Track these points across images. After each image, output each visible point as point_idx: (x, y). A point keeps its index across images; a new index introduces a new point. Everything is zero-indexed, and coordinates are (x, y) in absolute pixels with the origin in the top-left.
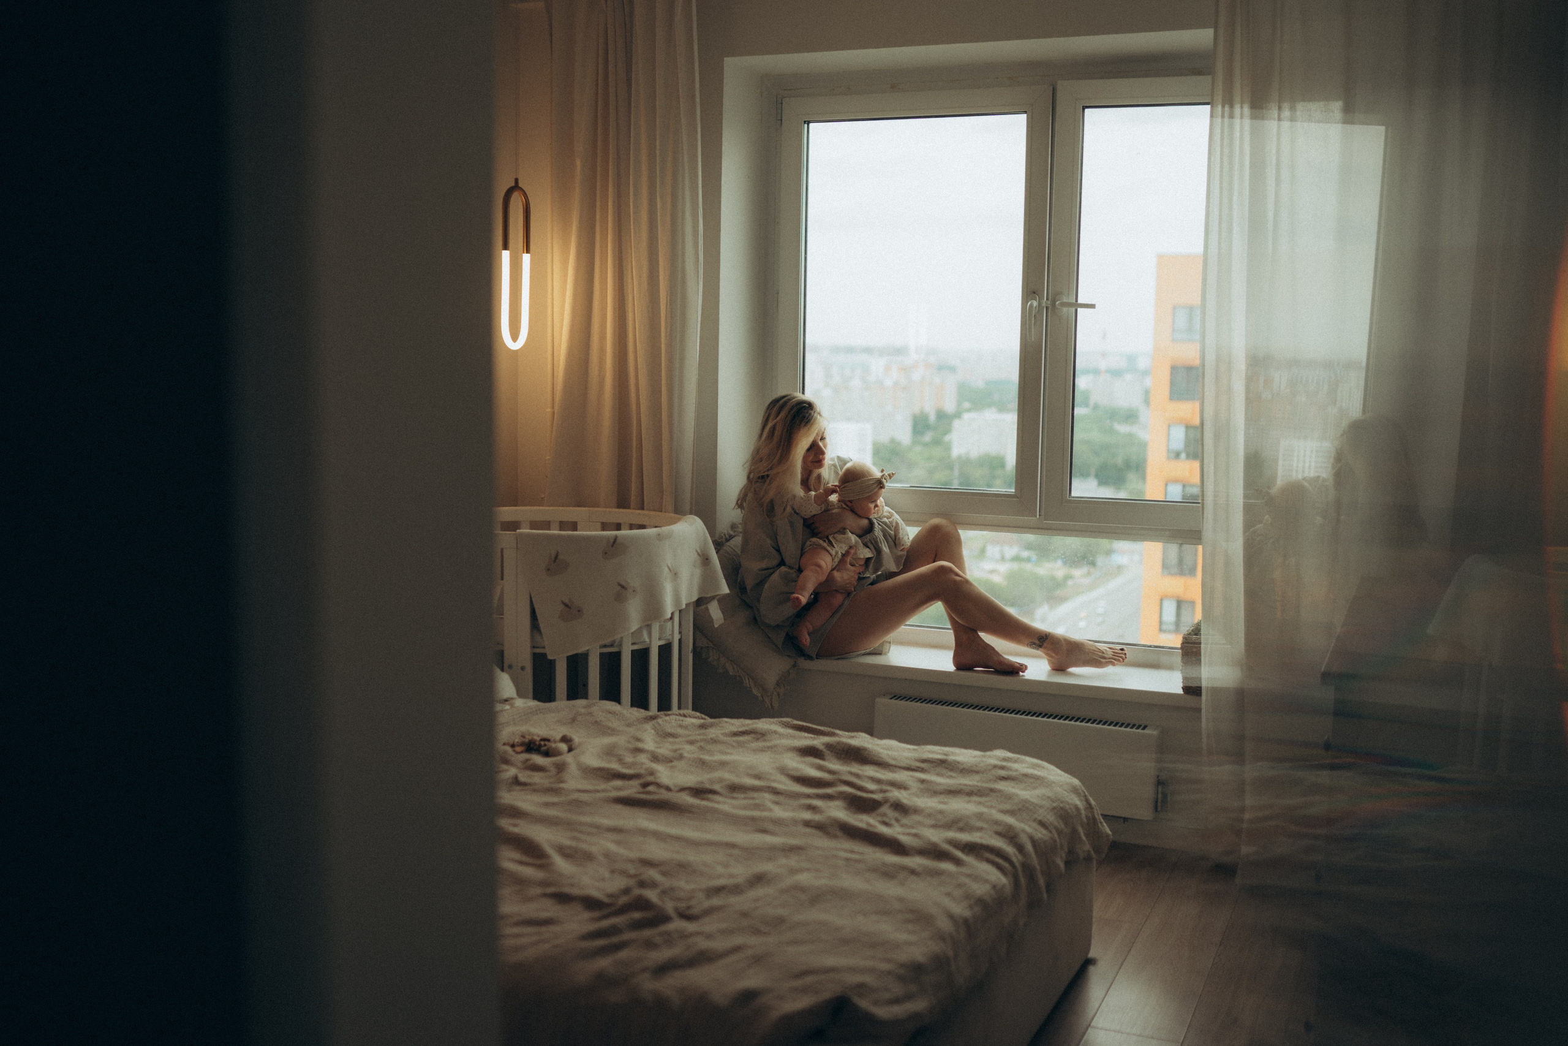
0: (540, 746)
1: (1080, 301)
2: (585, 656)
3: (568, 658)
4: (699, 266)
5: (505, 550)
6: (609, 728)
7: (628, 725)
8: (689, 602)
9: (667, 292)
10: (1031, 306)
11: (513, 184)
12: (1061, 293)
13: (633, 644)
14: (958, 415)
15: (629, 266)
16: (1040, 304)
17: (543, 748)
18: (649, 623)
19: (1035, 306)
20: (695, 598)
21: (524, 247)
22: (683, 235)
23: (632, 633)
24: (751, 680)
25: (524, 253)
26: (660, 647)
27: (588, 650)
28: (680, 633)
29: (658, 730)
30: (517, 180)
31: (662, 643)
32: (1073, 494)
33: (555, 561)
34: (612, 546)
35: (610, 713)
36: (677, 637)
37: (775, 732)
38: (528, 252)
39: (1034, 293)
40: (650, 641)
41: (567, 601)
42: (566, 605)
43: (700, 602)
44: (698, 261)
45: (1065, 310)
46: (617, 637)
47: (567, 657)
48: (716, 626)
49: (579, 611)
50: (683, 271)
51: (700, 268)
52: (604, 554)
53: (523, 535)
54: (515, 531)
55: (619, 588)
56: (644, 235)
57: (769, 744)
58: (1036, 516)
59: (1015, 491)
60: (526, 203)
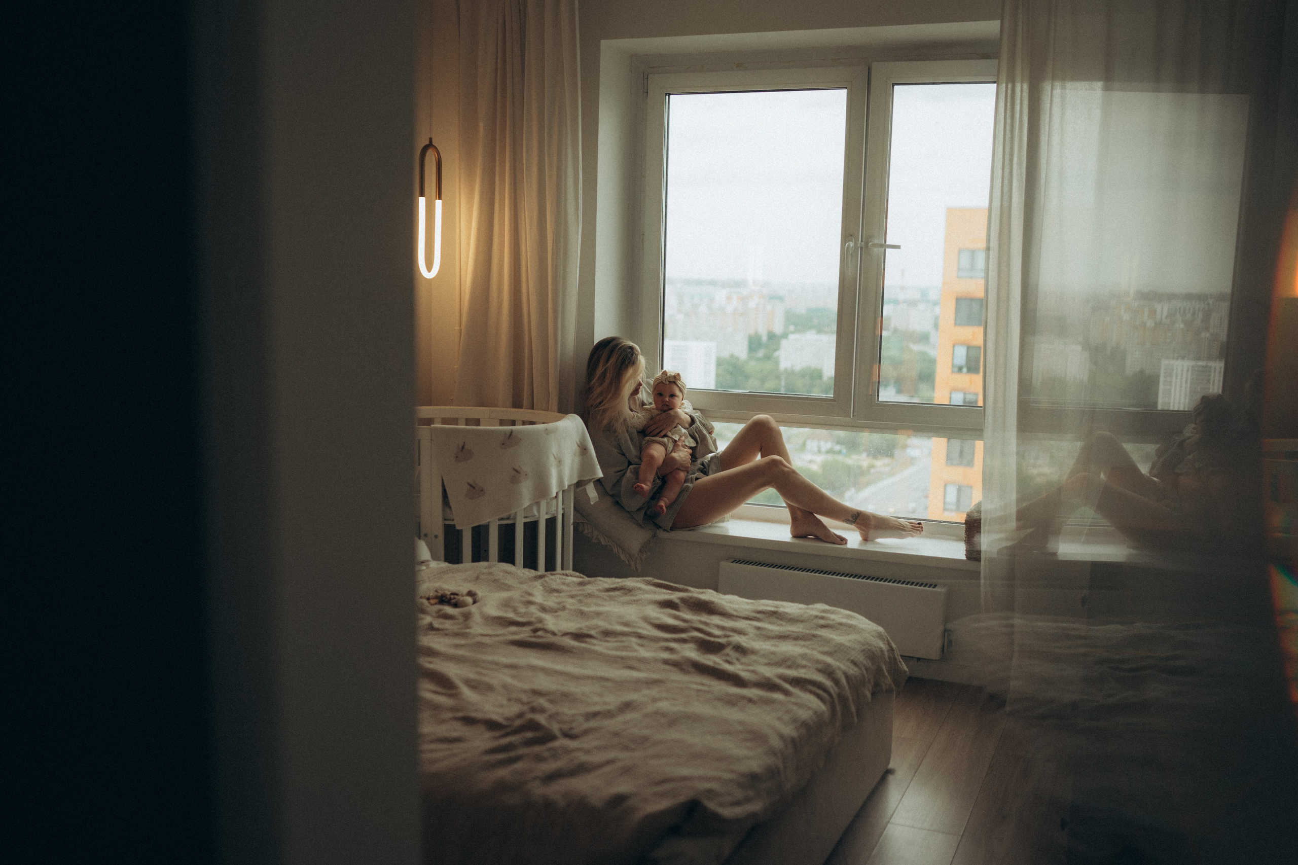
0: (451, 598)
1: (888, 243)
2: (486, 527)
3: (473, 529)
4: (579, 211)
5: (422, 441)
7: (521, 582)
8: (570, 483)
9: (553, 233)
10: (848, 246)
11: (427, 142)
12: (874, 235)
13: (526, 517)
14: (785, 336)
15: (523, 212)
16: (855, 245)
17: (453, 600)
18: (538, 500)
19: (851, 246)
20: (575, 481)
21: (436, 194)
22: (566, 185)
23: (525, 508)
24: (619, 548)
25: (436, 199)
27: (489, 522)
28: (563, 508)
29: (545, 586)
30: (431, 139)
31: (548, 516)
32: (880, 399)
33: (462, 451)
34: (509, 438)
35: (506, 572)
36: (560, 512)
37: (640, 589)
38: (440, 198)
39: (851, 236)
40: (539, 515)
41: (472, 483)
42: (471, 485)
43: (579, 484)
44: (578, 208)
45: (876, 250)
46: (513, 512)
47: (472, 527)
48: (592, 503)
49: (482, 491)
50: (566, 216)
51: (579, 213)
52: (503, 444)
53: (436, 429)
54: (430, 426)
55: (514, 472)
56: (535, 185)
57: (635, 598)
58: (850, 417)
59: (833, 396)
60: (438, 158)
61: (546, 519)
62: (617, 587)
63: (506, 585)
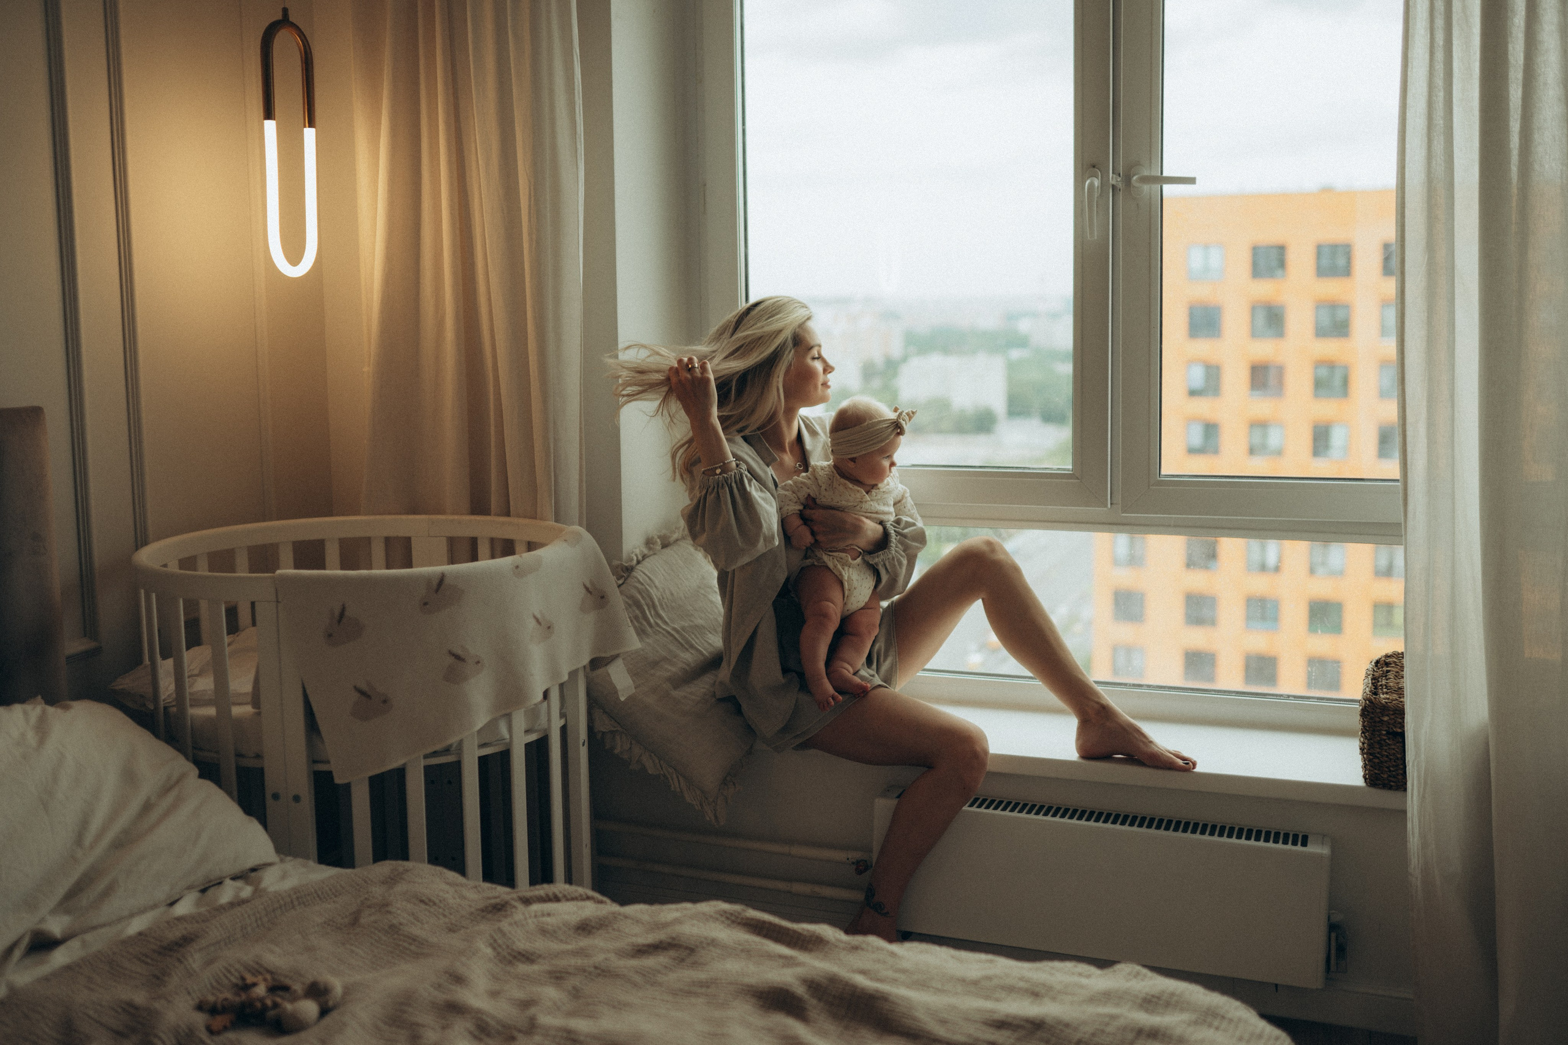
0: (265, 1008)
1: (1165, 174)
2: (400, 774)
3: (372, 779)
4: (578, 140)
5: (256, 604)
6: (414, 940)
7: (452, 929)
8: (574, 668)
9: (529, 181)
10: (1091, 185)
11: (279, 16)
12: (1138, 164)
13: (482, 746)
15: (473, 145)
16: (1103, 185)
17: (271, 1013)
18: (508, 711)
19: (1096, 185)
20: (586, 661)
21: (305, 119)
22: (551, 91)
23: (479, 732)
24: (681, 779)
25: (305, 127)
26: (528, 746)
27: (405, 764)
28: (563, 715)
29: (500, 946)
30: (285, 11)
31: (533, 737)
32: (1163, 473)
33: (339, 621)
34: (437, 591)
35: (422, 901)
36: (557, 724)
37: (713, 943)
38: (311, 124)
39: (1094, 167)
40: (511, 737)
41: (364, 687)
42: (362, 693)
43: (596, 663)
44: (575, 134)
45: (1146, 188)
46: (453, 740)
47: (370, 778)
48: (622, 699)
49: (385, 702)
50: (554, 147)
51: (579, 146)
52: (426, 604)
53: (285, 579)
54: (274, 573)
55: (451, 660)
56: (491, 94)
57: (701, 975)
58: (1106, 506)
59: (1070, 467)
60: (304, 46)
61: (526, 745)
62: (661, 942)
63: (414, 939)
